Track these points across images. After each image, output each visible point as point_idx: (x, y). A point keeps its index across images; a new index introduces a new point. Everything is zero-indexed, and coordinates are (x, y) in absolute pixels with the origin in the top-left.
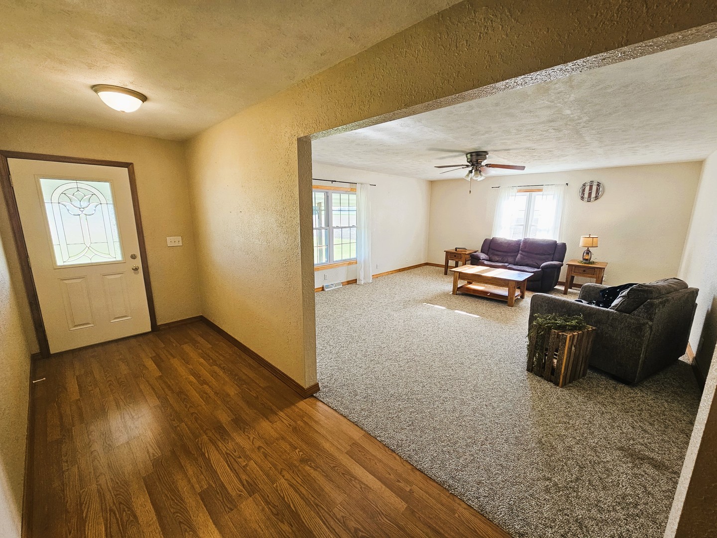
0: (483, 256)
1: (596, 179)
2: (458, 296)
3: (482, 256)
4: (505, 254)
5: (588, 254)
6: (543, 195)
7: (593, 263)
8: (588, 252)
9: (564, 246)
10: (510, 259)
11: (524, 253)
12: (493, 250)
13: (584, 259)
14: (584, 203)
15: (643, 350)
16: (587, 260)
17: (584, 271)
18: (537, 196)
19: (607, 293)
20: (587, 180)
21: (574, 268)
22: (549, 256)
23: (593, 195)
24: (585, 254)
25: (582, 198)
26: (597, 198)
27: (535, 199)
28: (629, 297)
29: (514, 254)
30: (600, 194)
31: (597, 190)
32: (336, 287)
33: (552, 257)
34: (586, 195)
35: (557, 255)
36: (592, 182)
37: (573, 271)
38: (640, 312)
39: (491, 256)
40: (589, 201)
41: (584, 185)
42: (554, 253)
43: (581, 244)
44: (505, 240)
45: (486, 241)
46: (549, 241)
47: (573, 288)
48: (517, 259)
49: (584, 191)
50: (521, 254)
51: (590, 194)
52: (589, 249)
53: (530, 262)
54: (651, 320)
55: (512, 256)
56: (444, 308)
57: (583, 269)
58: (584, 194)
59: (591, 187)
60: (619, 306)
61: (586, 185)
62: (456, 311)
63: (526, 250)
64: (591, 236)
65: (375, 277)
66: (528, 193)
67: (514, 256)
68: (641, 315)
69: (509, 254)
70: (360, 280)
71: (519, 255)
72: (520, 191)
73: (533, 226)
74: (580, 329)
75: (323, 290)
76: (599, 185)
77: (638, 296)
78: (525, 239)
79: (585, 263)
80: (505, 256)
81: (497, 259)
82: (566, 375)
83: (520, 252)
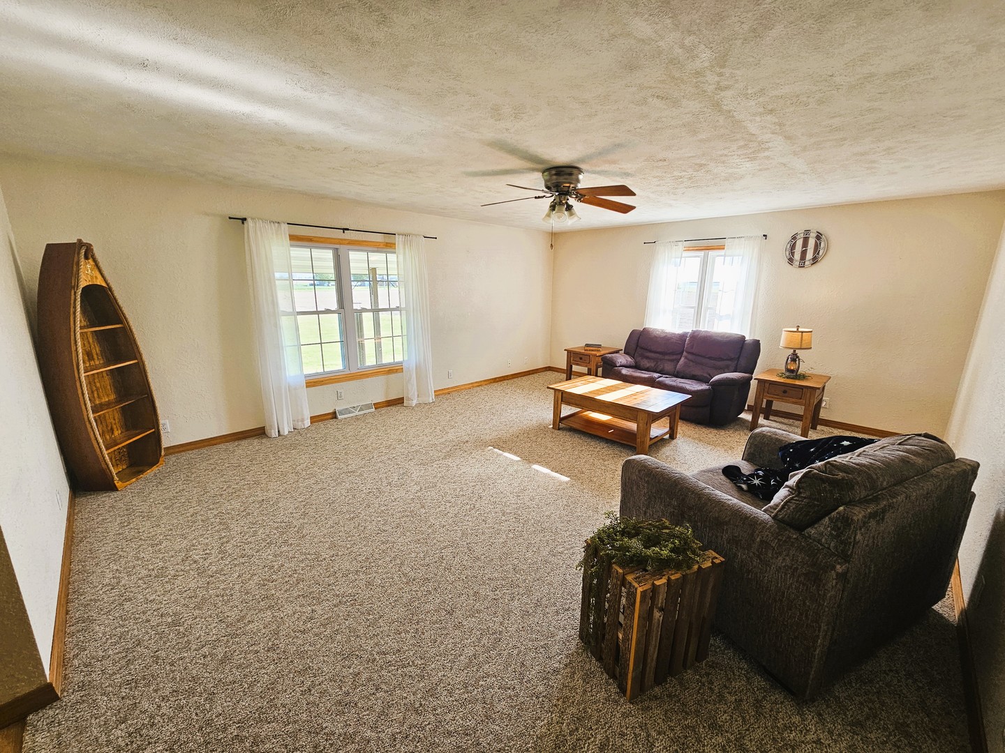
0: (622, 359)
1: (814, 226)
2: (560, 432)
3: (619, 360)
4: (660, 356)
5: (794, 360)
6: (725, 256)
7: (803, 377)
8: (795, 358)
9: (757, 344)
10: (668, 366)
11: (690, 357)
12: (642, 348)
13: (788, 370)
14: (794, 271)
15: (824, 627)
16: (792, 371)
17: (785, 392)
18: (717, 258)
19: (790, 455)
20: (800, 229)
21: (767, 385)
22: (729, 362)
23: (810, 255)
24: (789, 361)
25: (791, 261)
26: (815, 260)
27: (714, 262)
28: (800, 493)
29: (675, 357)
30: (821, 253)
31: (817, 247)
32: (362, 412)
33: (734, 364)
34: (797, 256)
35: (743, 362)
36: (807, 232)
37: (766, 390)
38: (821, 534)
39: (639, 359)
40: (802, 266)
41: (794, 238)
42: (739, 358)
43: (782, 343)
44: (663, 331)
45: (633, 333)
46: (731, 335)
47: (771, 418)
48: (678, 367)
49: (793, 247)
50: (686, 358)
51: (804, 253)
52: (797, 351)
53: (698, 372)
54: (846, 558)
55: (669, 360)
56: (518, 459)
57: (783, 388)
58: (793, 254)
59: (806, 240)
60: (780, 511)
61: (798, 237)
62: (536, 467)
63: (693, 351)
64: (800, 330)
65: (439, 393)
66: (702, 253)
67: (675, 359)
68: (823, 540)
69: (667, 357)
70: (409, 399)
71: (683, 359)
72: (688, 249)
73: (710, 308)
74: (678, 566)
75: (335, 417)
76: (819, 237)
77: (820, 494)
78: (694, 332)
79: (788, 377)
80: (661, 360)
81: (648, 365)
82: (643, 672)
83: (685, 353)
